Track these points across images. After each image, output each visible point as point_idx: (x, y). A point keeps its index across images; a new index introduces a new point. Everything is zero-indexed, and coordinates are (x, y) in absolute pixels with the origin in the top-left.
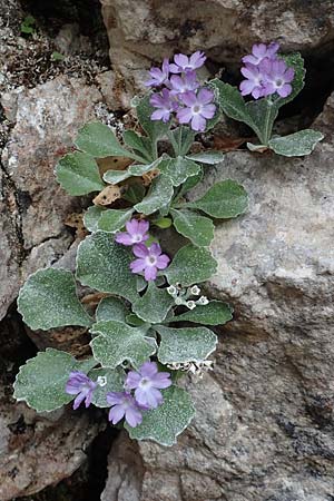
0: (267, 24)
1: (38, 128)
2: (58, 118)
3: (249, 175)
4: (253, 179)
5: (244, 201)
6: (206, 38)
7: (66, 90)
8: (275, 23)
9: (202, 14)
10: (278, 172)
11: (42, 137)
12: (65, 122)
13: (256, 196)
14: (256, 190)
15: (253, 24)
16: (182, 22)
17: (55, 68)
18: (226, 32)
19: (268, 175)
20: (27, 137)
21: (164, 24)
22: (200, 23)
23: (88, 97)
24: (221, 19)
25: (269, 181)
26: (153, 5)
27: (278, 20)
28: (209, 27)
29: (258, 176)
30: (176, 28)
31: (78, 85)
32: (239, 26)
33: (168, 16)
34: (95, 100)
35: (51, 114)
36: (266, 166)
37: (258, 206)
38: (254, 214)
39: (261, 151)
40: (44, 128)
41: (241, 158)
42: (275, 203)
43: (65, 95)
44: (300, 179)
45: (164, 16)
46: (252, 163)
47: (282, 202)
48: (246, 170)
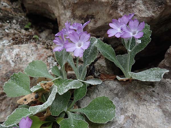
0: (126, 8)
1: (11, 62)
2: (24, 59)
3: (117, 95)
4: (120, 98)
5: (113, 112)
6: (96, 22)
7: (34, 48)
8: (131, 7)
9: (94, 11)
10: (136, 94)
11: (13, 66)
12: (28, 61)
13: (122, 109)
14: (122, 105)
15: (119, 9)
16: (85, 17)
17: (33, 40)
18: (105, 18)
19: (129, 96)
20: (4, 66)
21: (77, 18)
22: (93, 16)
23: (45, 53)
24: (103, 13)
25: (130, 100)
26: (73, 10)
27: (133, 5)
28: (97, 17)
29: (123, 96)
30: (82, 19)
31: (41, 48)
32: (111, 11)
33: (79, 14)
34: (48, 55)
35: (21, 56)
36: (128, 90)
37: (123, 117)
38: (119, 122)
39: (125, 80)
40: (15, 62)
41: (112, 84)
42: (135, 116)
43: (32, 50)
44: (153, 100)
45: (77, 15)
46: (119, 88)
47: (140, 117)
48: (116, 92)
